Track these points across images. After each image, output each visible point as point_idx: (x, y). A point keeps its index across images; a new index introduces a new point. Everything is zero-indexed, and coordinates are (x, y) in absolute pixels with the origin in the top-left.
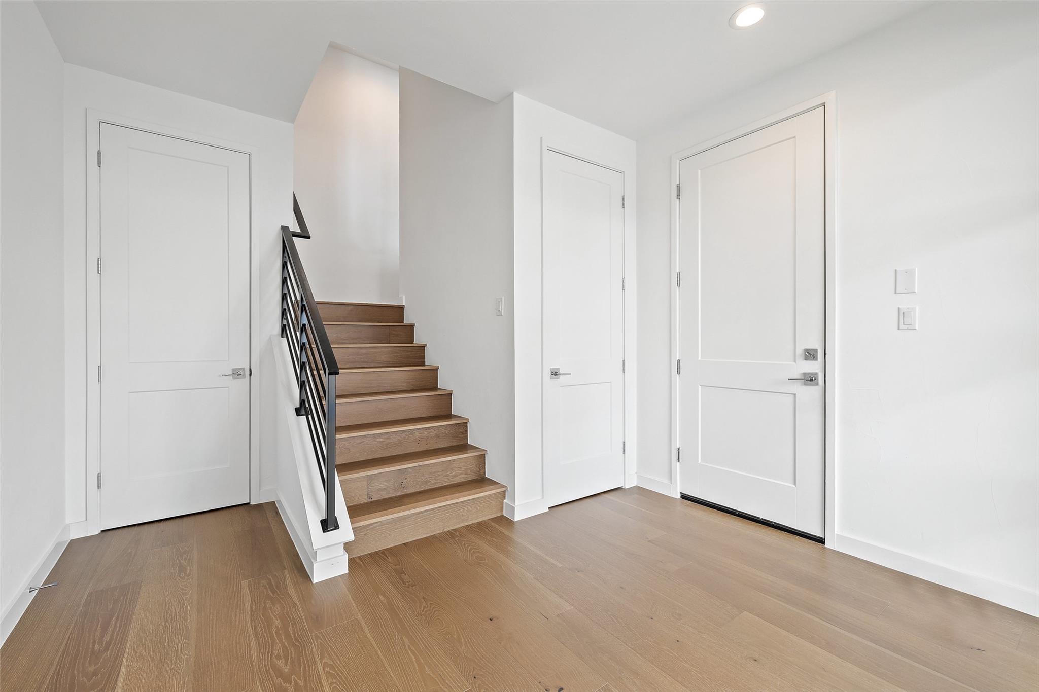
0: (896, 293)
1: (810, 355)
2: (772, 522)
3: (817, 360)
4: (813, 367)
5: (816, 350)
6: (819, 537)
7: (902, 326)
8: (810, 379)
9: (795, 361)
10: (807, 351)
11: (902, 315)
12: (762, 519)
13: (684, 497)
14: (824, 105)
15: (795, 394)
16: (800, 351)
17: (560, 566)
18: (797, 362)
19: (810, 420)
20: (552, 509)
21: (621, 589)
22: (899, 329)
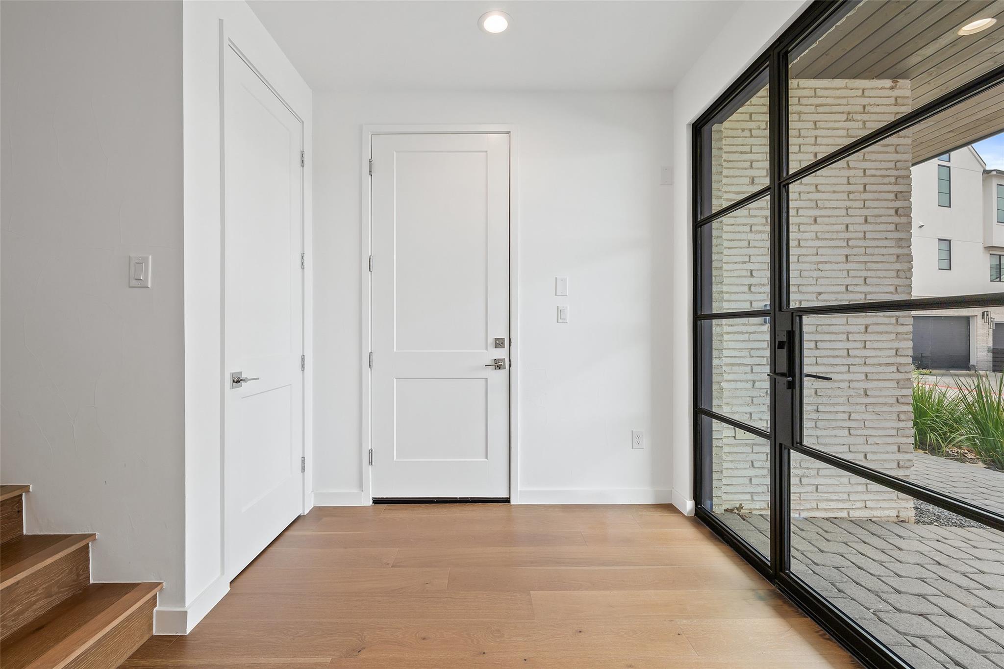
0: (556, 295)
1: (499, 343)
2: (468, 498)
3: (504, 347)
4: (501, 354)
5: (503, 339)
6: (506, 498)
7: (560, 320)
8: (498, 365)
9: (487, 349)
10: (496, 339)
11: (559, 311)
12: (459, 498)
13: (377, 501)
14: (509, 133)
15: (487, 379)
16: (491, 340)
17: (329, 660)
18: (488, 349)
19: (498, 399)
20: (234, 584)
21: (425, 641)
22: (558, 322)
